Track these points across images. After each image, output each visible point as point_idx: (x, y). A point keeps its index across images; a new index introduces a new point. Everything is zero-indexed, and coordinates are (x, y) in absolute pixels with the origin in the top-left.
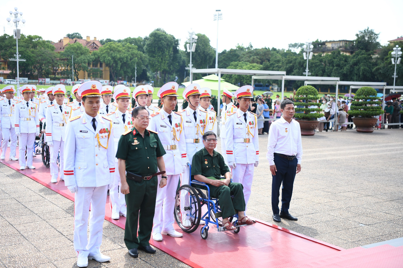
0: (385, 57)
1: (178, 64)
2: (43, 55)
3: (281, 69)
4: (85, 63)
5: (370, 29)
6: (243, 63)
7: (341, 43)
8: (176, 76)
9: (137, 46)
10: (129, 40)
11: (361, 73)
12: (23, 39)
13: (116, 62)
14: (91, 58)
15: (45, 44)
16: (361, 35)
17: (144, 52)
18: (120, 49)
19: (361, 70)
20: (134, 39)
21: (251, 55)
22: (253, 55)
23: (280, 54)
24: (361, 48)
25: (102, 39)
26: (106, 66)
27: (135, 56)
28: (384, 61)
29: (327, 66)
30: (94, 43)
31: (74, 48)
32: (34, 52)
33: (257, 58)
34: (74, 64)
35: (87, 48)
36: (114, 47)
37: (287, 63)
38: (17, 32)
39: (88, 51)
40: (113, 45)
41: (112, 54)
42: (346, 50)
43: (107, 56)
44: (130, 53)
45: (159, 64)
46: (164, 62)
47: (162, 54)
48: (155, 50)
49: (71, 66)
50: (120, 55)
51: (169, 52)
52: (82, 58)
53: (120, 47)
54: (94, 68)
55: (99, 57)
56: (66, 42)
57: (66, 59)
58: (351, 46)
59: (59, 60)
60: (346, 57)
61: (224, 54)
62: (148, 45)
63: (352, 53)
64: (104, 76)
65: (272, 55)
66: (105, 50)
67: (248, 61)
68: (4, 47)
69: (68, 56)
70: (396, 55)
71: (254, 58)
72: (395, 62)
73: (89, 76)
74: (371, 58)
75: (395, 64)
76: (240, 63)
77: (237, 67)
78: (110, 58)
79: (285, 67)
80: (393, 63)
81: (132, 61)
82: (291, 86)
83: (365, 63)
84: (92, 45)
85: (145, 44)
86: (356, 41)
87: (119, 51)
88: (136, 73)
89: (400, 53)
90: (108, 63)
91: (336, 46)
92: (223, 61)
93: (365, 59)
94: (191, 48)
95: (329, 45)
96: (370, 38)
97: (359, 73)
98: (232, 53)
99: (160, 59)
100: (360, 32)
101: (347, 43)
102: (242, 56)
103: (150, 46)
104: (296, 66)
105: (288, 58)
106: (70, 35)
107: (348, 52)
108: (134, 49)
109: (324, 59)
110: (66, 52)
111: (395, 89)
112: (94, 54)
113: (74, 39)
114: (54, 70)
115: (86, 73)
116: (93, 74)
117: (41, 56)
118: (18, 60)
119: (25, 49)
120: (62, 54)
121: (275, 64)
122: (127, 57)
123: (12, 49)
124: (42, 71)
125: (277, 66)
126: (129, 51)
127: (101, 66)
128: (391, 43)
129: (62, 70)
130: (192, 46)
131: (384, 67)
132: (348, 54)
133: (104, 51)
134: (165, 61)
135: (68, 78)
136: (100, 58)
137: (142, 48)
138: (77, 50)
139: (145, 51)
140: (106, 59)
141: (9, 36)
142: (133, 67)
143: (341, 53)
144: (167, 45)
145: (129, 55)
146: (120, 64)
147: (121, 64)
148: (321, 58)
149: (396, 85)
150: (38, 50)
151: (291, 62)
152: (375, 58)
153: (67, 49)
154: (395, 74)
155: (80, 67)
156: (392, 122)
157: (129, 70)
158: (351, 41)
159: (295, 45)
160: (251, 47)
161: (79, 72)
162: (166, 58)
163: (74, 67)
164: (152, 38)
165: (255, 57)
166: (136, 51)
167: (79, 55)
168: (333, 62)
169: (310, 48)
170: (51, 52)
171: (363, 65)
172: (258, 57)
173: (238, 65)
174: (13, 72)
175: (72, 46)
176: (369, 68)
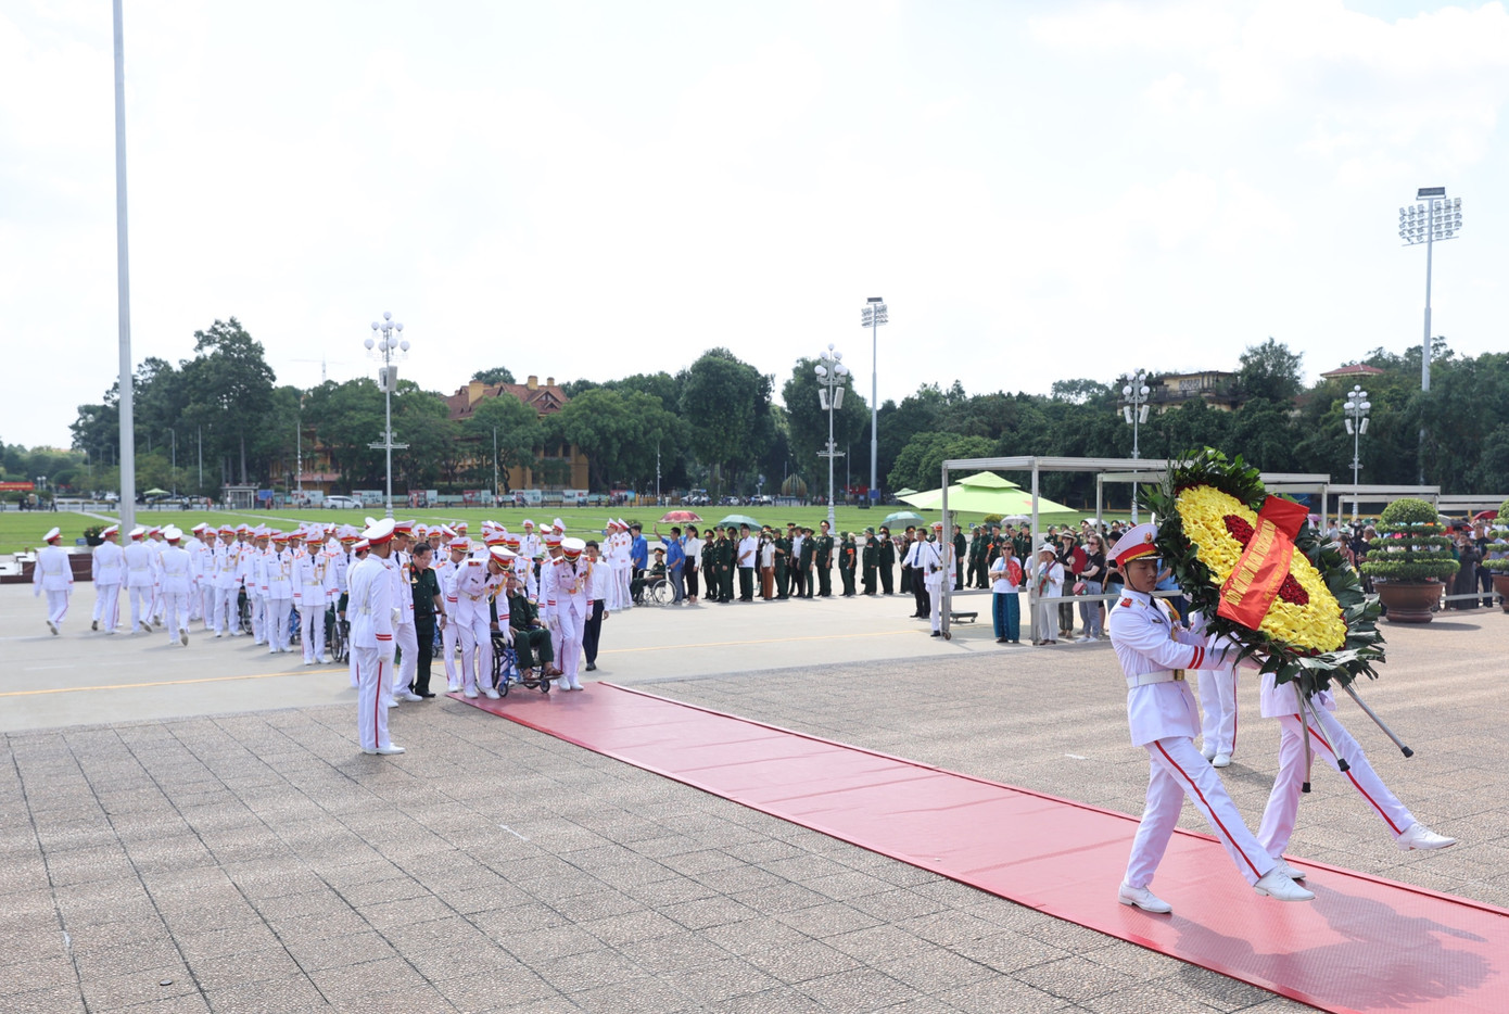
0: (1323, 416)
1: (764, 442)
2: (420, 429)
3: (1049, 450)
4: (525, 446)
5: (1276, 344)
6: (943, 435)
7: (1206, 380)
8: (759, 473)
9: (661, 399)
10: (638, 382)
11: (1263, 458)
12: (372, 391)
13: (606, 441)
14: (542, 434)
15: (424, 402)
16: (1255, 359)
17: (679, 414)
18: (619, 406)
19: (1264, 449)
20: (650, 378)
21: (965, 413)
22: (969, 415)
23: (1039, 409)
24: (1257, 391)
25: (565, 382)
26: (581, 454)
27: (656, 422)
28: (1320, 427)
29: (1172, 442)
30: (548, 393)
31: (498, 409)
32: (398, 423)
33: (981, 421)
34: (499, 449)
35: (531, 408)
36: (601, 403)
37: (1066, 435)
38: (389, 374)
39: (533, 413)
40: (600, 397)
41: (595, 422)
42: (1218, 399)
43: (583, 427)
44: (643, 416)
45: (719, 445)
46: (732, 437)
47: (727, 416)
48: (709, 408)
49: (490, 456)
50: (617, 422)
51: (744, 412)
52: (518, 435)
53: (617, 402)
54: (548, 459)
55: (562, 431)
56: (475, 394)
57: (479, 439)
58: (1231, 386)
59: (462, 440)
60: (1221, 415)
61: (893, 414)
62: (688, 394)
63: (1234, 405)
64: (573, 480)
65: (1020, 412)
66: (577, 410)
67: (958, 430)
68: (326, 414)
69: (483, 431)
70: (1356, 410)
71: (972, 423)
72: (1354, 429)
73: (535, 481)
74: (1286, 419)
75: (1354, 435)
76: (937, 435)
77: (930, 446)
78: (591, 432)
79: (1061, 444)
80: (1350, 431)
81: (648, 437)
82: (1079, 495)
83: (1272, 430)
84: (544, 398)
85: (681, 391)
86: (1242, 374)
87: (615, 413)
88: (658, 469)
89: (1367, 405)
90: (587, 443)
91: (1192, 389)
92: (890, 431)
93: (1271, 420)
94: (831, 398)
95: (1174, 386)
96: (1278, 365)
97: (1260, 458)
98: (912, 411)
99: (722, 430)
100: (1251, 351)
101: (1221, 379)
102: (941, 416)
103: (695, 398)
104: (1092, 441)
105: (1067, 422)
106: (484, 375)
107: (1225, 404)
108: (654, 404)
109: (1163, 421)
110: (478, 419)
111: (1359, 494)
112: (550, 423)
113: (497, 386)
114: (447, 467)
115: (529, 472)
116: (545, 475)
117: (415, 432)
118: (389, 446)
119: (377, 417)
120: (468, 426)
121: (1032, 437)
122: (635, 429)
123: (346, 417)
124: (416, 470)
125: (1040, 441)
126: (639, 412)
127: (566, 453)
128: (1328, 378)
129: (467, 468)
130: (834, 394)
131: (1320, 443)
132: (1225, 409)
133: (577, 414)
134: (734, 434)
135: (485, 488)
136: (566, 432)
137: (673, 402)
138: (506, 413)
139: (681, 409)
140: (582, 435)
141: (336, 384)
142: (652, 454)
143: (1209, 406)
144: (741, 392)
145: (640, 421)
146: (616, 445)
147: (619, 445)
148: (1157, 419)
149: (1359, 483)
150: (408, 418)
151: (1076, 431)
152: (1296, 419)
153: (481, 412)
154: (1356, 460)
155: (514, 456)
156: (1457, 592)
157: (641, 462)
158: (1230, 375)
159: (1072, 386)
160: (961, 391)
161: (510, 471)
162: (736, 428)
163: (498, 459)
164: (701, 376)
165: (975, 419)
166: (658, 412)
167: (512, 425)
168: (1188, 428)
169: (1141, 395)
170: (440, 421)
171: (1267, 437)
172: (985, 419)
173: (931, 442)
174: (344, 477)
175: (494, 404)
176: (1284, 445)
